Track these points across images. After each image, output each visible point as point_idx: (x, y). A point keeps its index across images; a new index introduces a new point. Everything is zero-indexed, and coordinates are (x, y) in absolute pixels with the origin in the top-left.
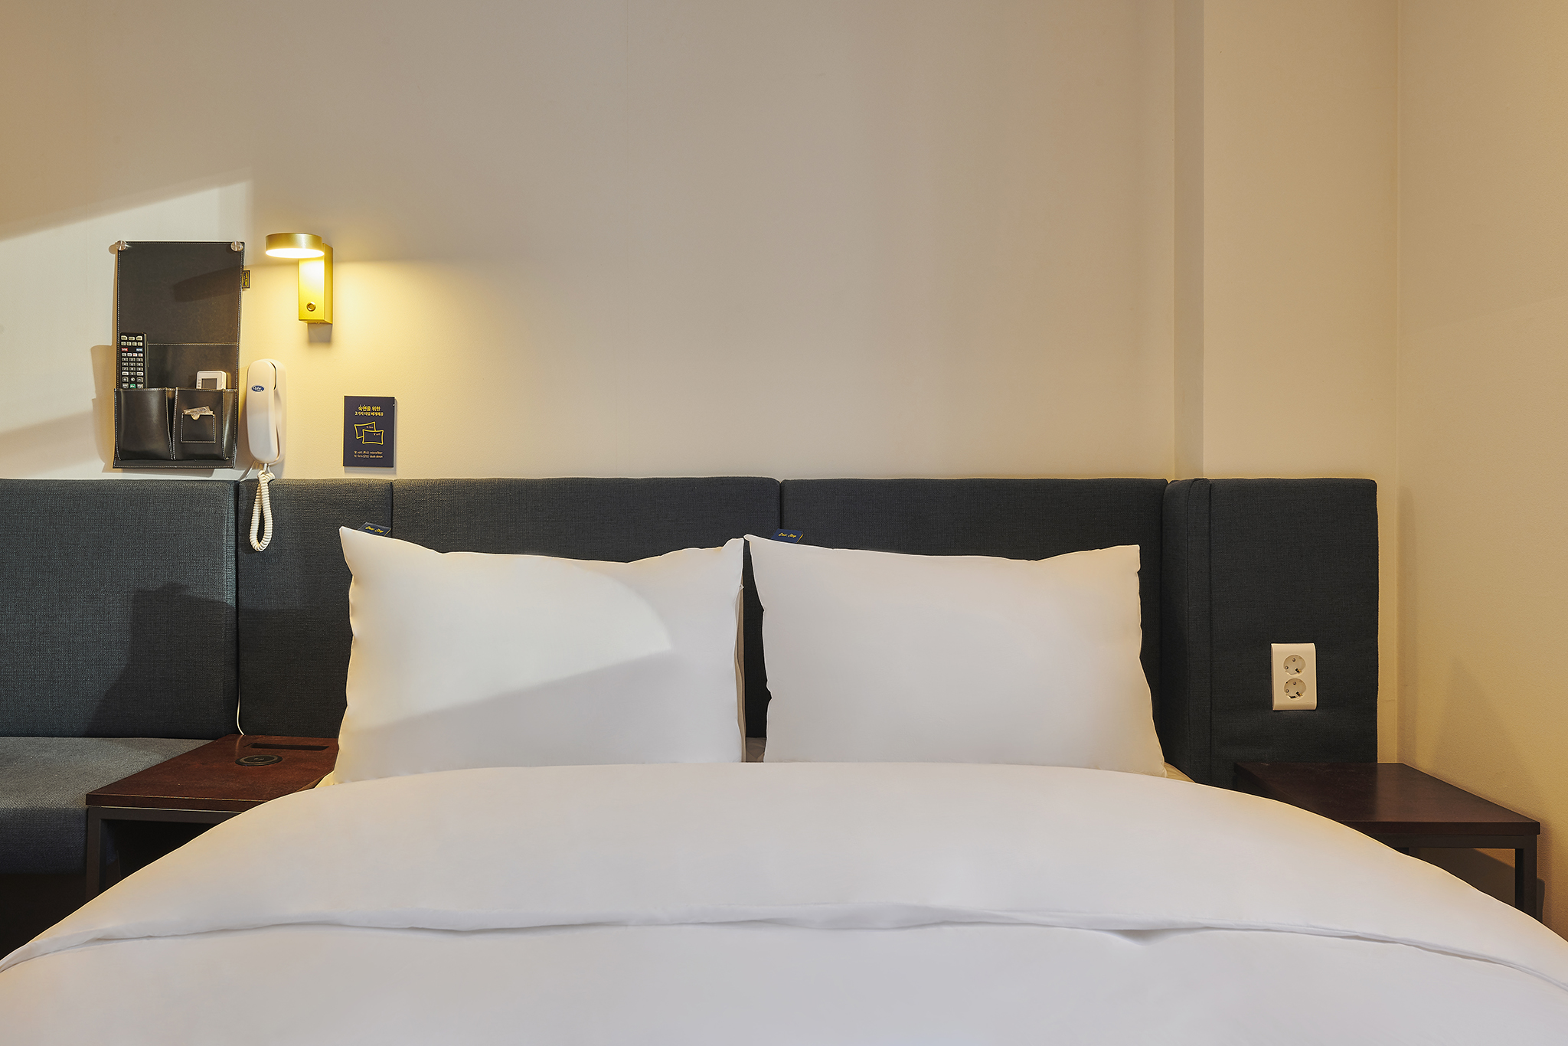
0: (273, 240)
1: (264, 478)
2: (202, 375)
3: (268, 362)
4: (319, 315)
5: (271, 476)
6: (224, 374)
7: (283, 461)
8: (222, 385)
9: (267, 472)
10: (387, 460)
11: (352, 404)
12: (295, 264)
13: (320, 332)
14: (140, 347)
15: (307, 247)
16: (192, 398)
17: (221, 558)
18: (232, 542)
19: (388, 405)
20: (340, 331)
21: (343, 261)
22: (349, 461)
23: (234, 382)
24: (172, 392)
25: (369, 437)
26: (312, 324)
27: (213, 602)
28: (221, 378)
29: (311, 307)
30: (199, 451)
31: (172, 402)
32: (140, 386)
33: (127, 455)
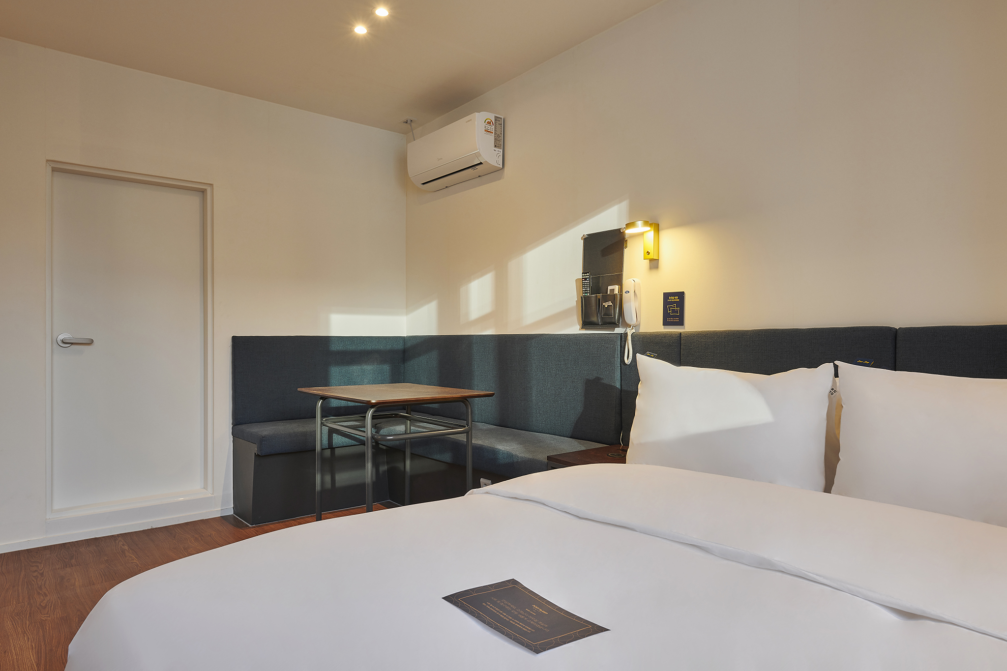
0: (628, 225)
1: (630, 332)
2: (610, 288)
3: (631, 280)
4: (651, 256)
5: (634, 331)
6: (617, 286)
7: (640, 324)
8: (616, 292)
9: (632, 329)
10: (681, 323)
11: (666, 296)
12: (642, 234)
13: (654, 264)
14: (588, 278)
15: (642, 227)
16: (606, 298)
17: (615, 367)
18: (619, 360)
19: (681, 295)
20: (662, 263)
21: (663, 229)
22: (665, 323)
23: (621, 290)
24: (600, 296)
25: (674, 311)
26: (651, 260)
27: (612, 386)
28: (616, 288)
29: (648, 253)
30: (608, 321)
31: (599, 300)
32: (588, 294)
33: (587, 323)
